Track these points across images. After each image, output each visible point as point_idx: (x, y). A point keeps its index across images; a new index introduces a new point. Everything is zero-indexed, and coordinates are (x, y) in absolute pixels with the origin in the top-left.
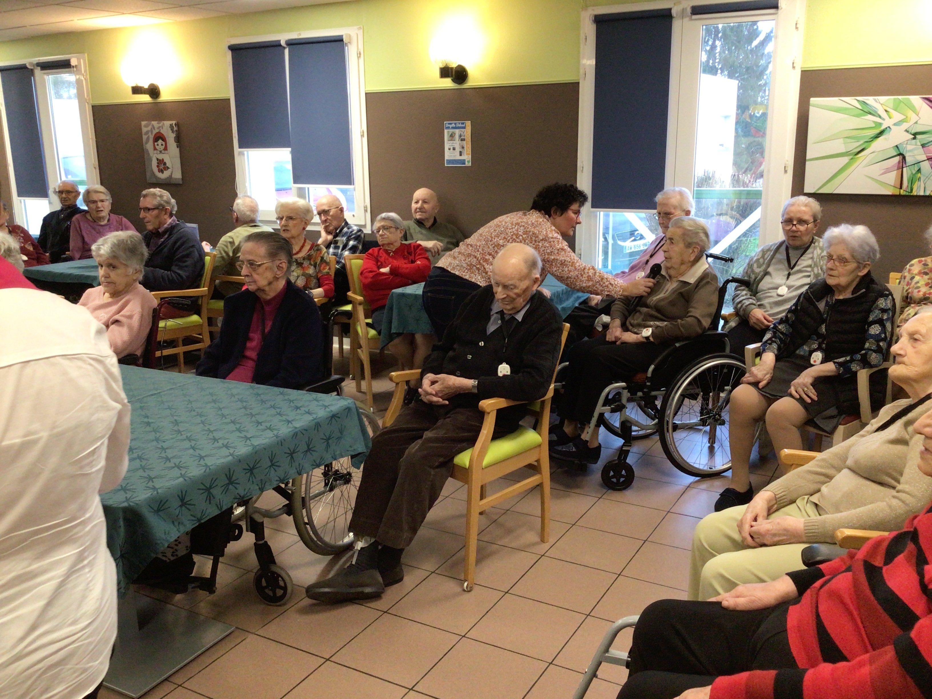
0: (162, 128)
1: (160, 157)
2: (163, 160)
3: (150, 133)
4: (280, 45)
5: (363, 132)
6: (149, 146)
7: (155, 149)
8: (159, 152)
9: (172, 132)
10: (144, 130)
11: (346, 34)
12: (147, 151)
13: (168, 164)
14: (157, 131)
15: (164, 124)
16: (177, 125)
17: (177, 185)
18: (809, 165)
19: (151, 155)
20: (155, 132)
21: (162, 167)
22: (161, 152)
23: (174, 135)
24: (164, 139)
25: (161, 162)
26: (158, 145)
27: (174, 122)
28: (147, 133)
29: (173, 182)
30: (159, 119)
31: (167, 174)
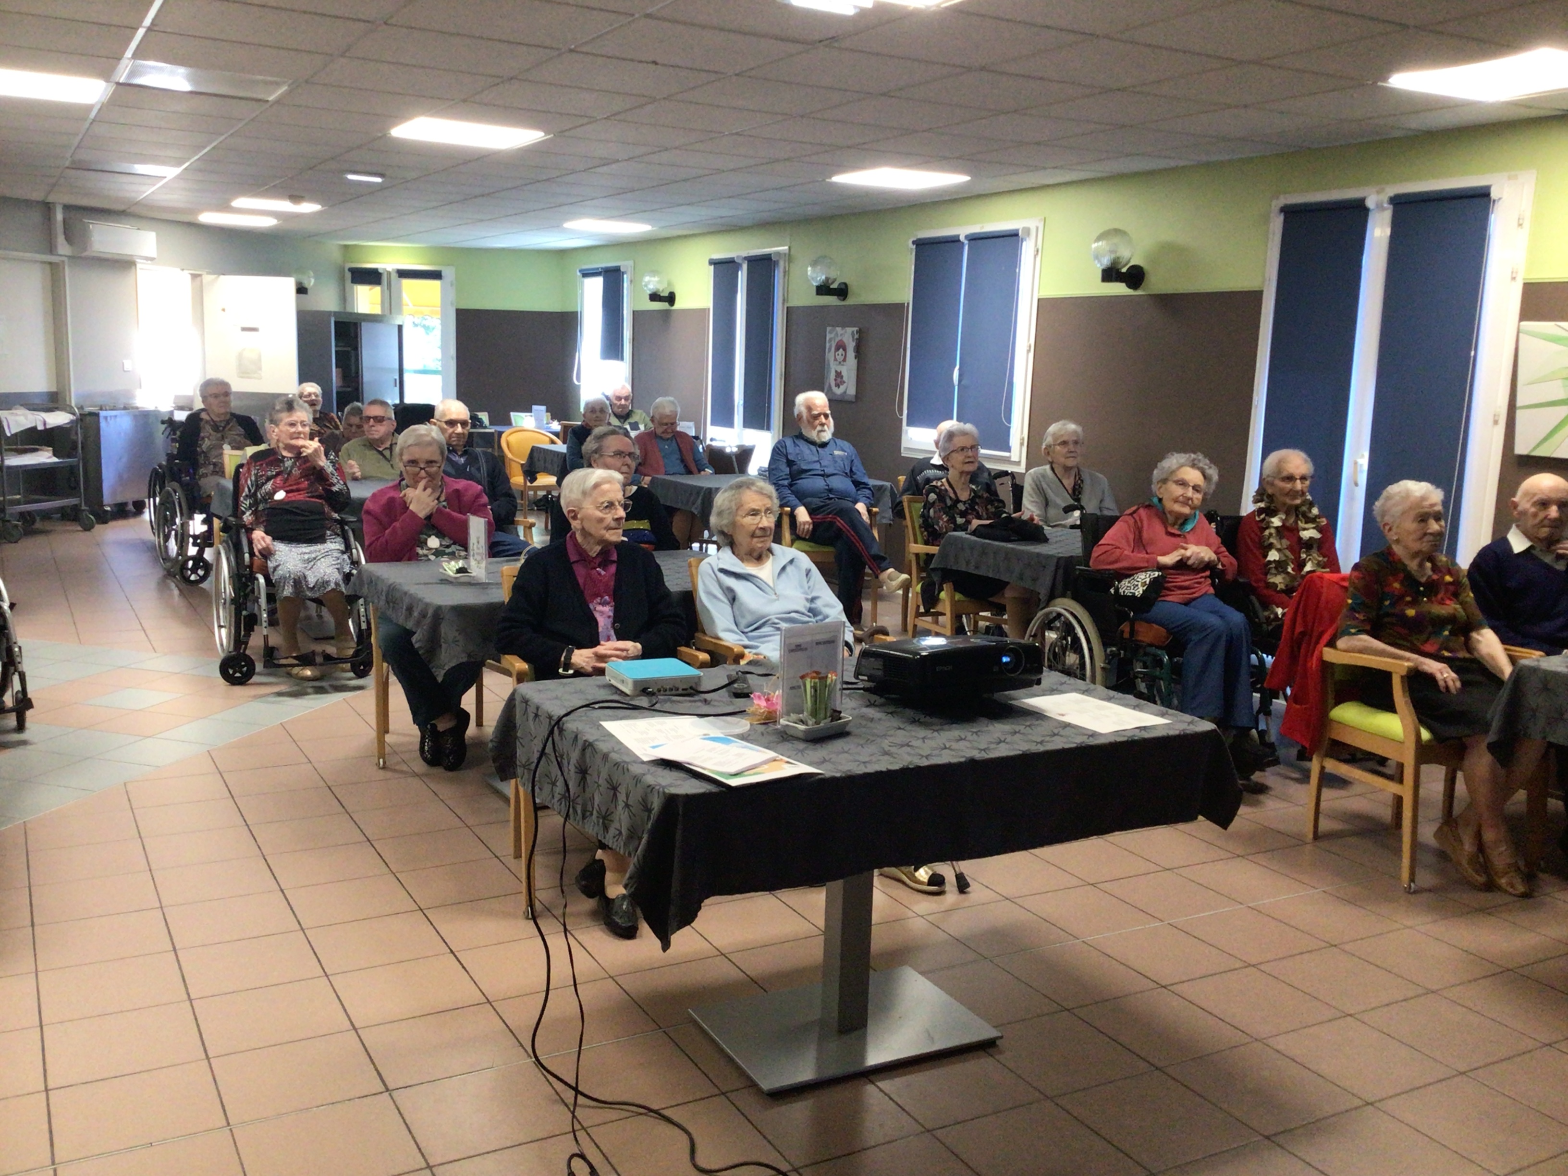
0: (844, 335)
1: (839, 369)
2: (841, 372)
3: (833, 341)
4: (959, 241)
5: (1030, 346)
6: (830, 356)
7: (835, 360)
8: (838, 362)
9: (853, 340)
10: (828, 336)
11: (1024, 228)
12: (829, 361)
13: (845, 379)
14: (839, 338)
15: (847, 331)
16: (860, 332)
17: (851, 402)
18: (1519, 414)
19: (832, 365)
20: (837, 340)
21: (839, 380)
22: (840, 363)
23: (854, 344)
24: (845, 350)
25: (839, 375)
26: (838, 355)
27: (855, 329)
28: (831, 339)
29: (846, 398)
30: (844, 326)
31: (842, 389)
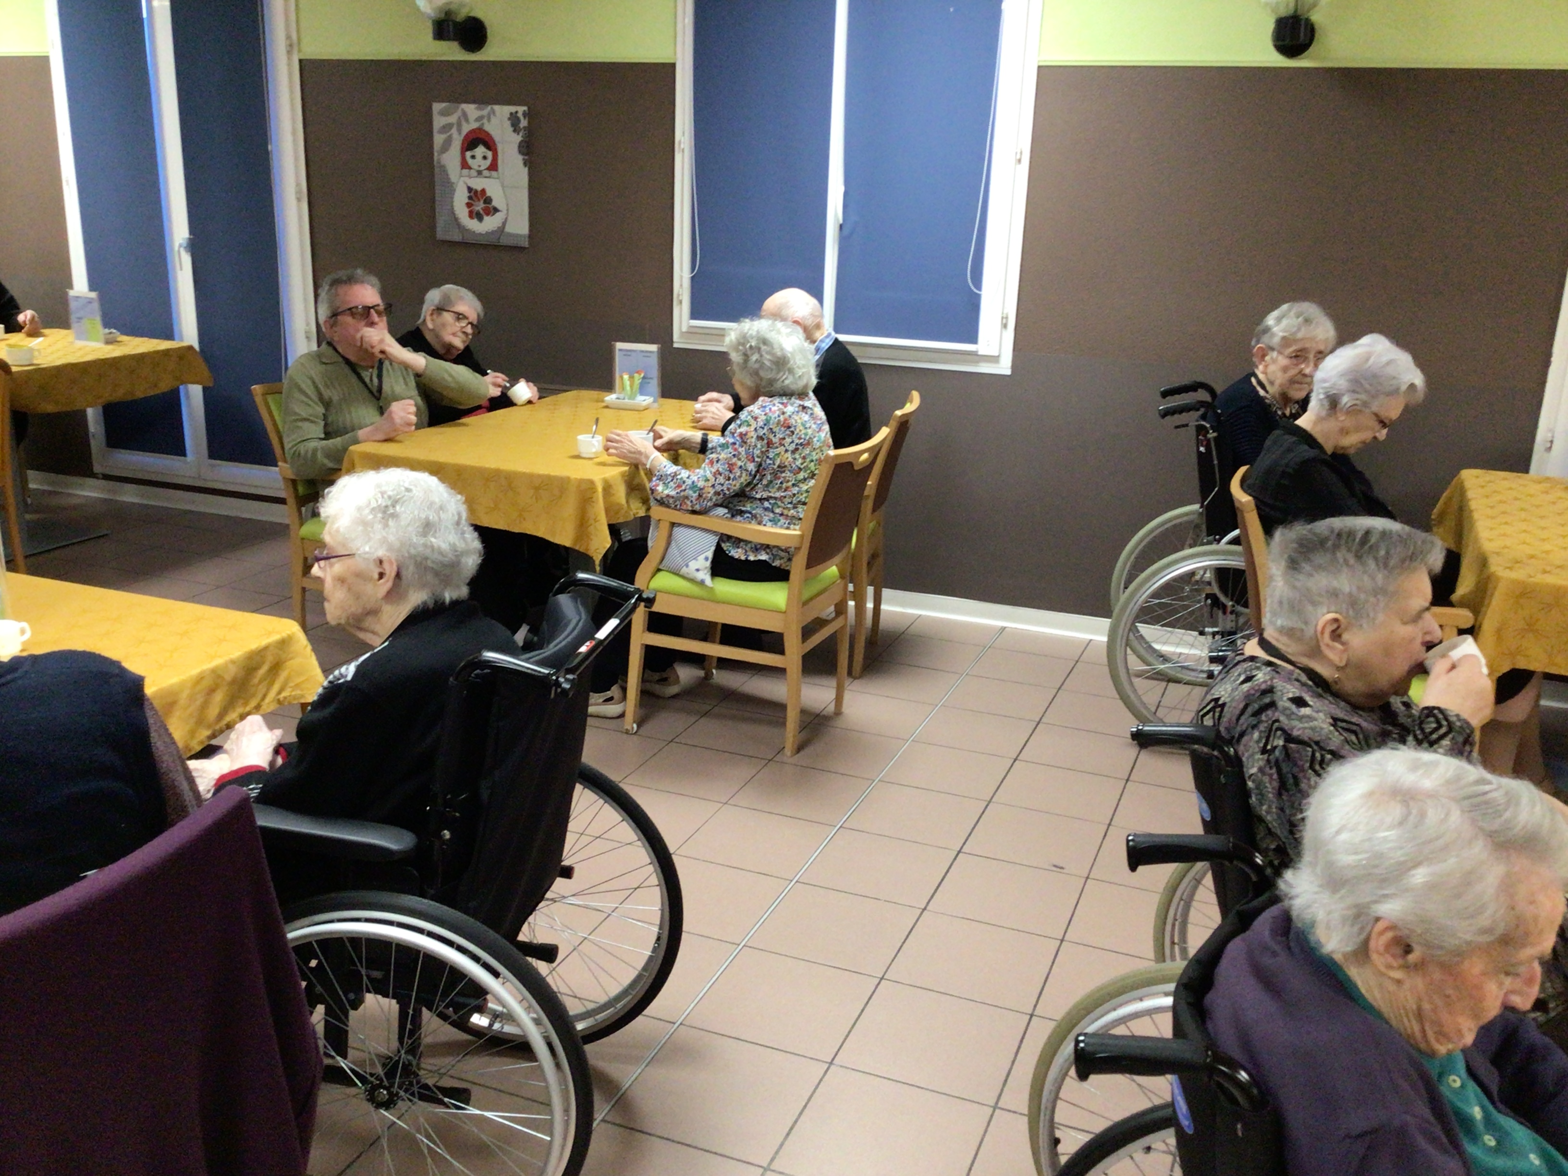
0: (489, 120)
1: (478, 184)
2: (483, 191)
3: (454, 131)
5: (1021, 154)
6: (450, 160)
7: (465, 166)
8: (473, 173)
9: (514, 131)
10: (438, 121)
12: (443, 168)
13: (497, 202)
14: (474, 125)
15: (493, 112)
17: (514, 249)
19: (453, 177)
20: (466, 128)
21: (479, 206)
22: (480, 173)
23: (518, 138)
24: (492, 148)
25: (477, 196)
26: (473, 157)
27: (521, 109)
28: (446, 128)
29: (504, 241)
30: (482, 100)
31: (490, 224)
